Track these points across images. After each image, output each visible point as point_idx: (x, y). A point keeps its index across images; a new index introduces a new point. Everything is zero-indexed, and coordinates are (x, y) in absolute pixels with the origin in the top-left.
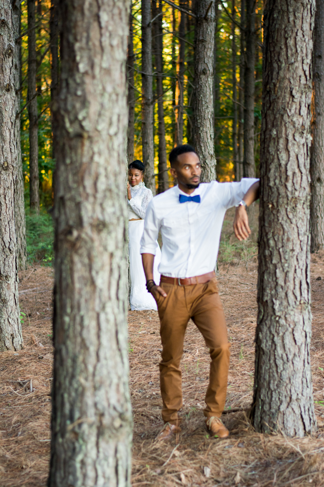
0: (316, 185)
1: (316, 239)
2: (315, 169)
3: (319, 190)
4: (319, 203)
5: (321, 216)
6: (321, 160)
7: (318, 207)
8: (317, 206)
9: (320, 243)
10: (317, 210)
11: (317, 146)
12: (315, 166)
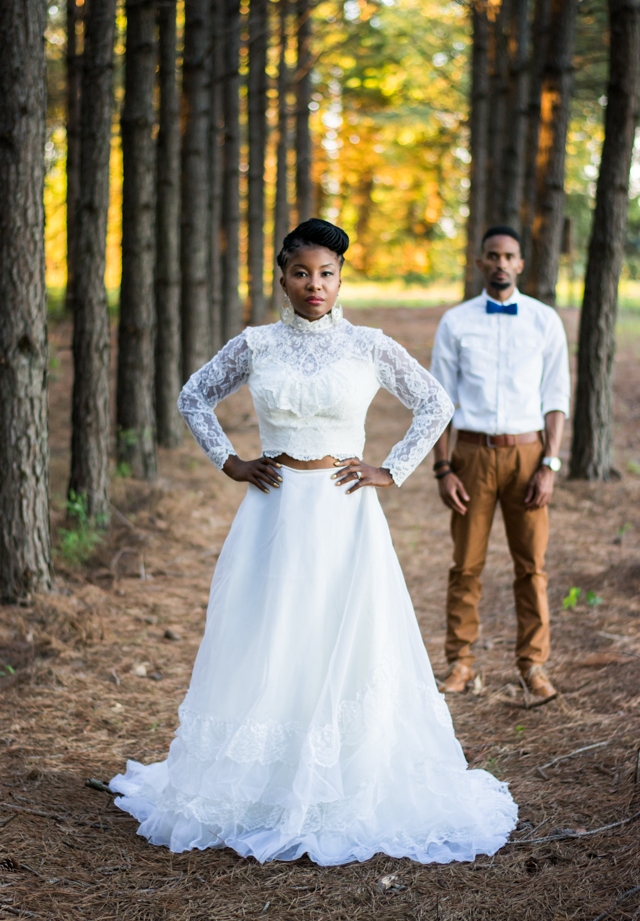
0: (14, 364)
1: (19, 555)
2: (9, 305)
3: (27, 381)
4: (27, 426)
5: (34, 472)
6: (31, 275)
7: (24, 442)
8: (18, 439)
9: (33, 567)
10: (20, 453)
11: (19, 223)
12: (10, 296)
